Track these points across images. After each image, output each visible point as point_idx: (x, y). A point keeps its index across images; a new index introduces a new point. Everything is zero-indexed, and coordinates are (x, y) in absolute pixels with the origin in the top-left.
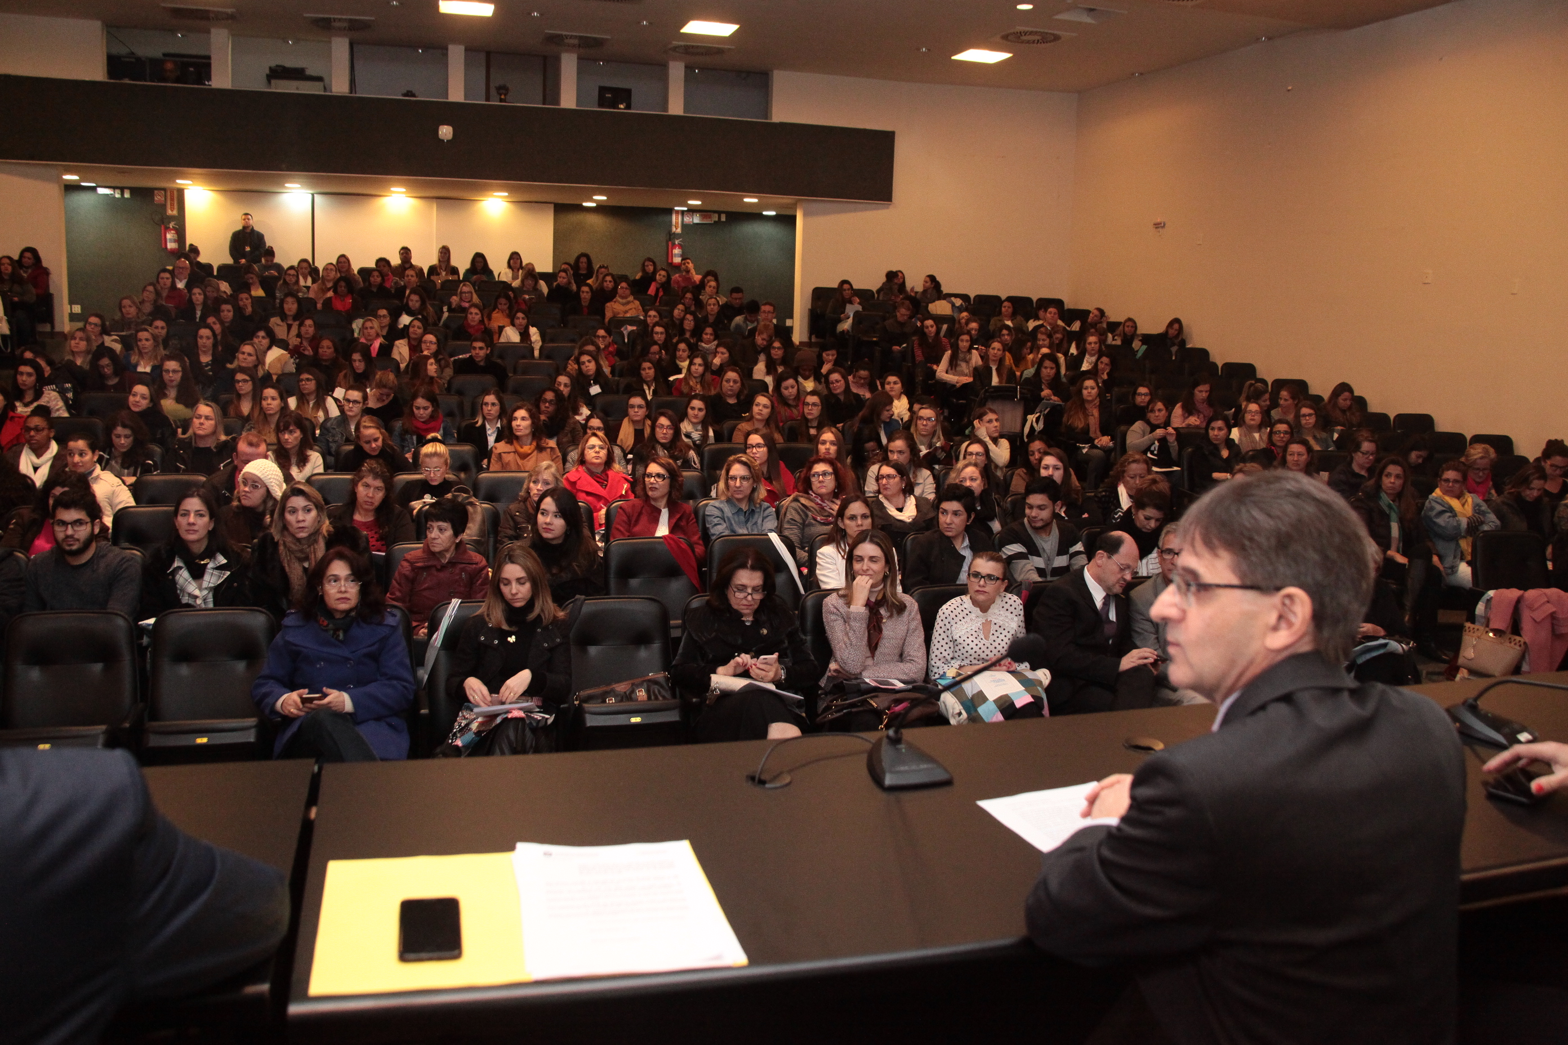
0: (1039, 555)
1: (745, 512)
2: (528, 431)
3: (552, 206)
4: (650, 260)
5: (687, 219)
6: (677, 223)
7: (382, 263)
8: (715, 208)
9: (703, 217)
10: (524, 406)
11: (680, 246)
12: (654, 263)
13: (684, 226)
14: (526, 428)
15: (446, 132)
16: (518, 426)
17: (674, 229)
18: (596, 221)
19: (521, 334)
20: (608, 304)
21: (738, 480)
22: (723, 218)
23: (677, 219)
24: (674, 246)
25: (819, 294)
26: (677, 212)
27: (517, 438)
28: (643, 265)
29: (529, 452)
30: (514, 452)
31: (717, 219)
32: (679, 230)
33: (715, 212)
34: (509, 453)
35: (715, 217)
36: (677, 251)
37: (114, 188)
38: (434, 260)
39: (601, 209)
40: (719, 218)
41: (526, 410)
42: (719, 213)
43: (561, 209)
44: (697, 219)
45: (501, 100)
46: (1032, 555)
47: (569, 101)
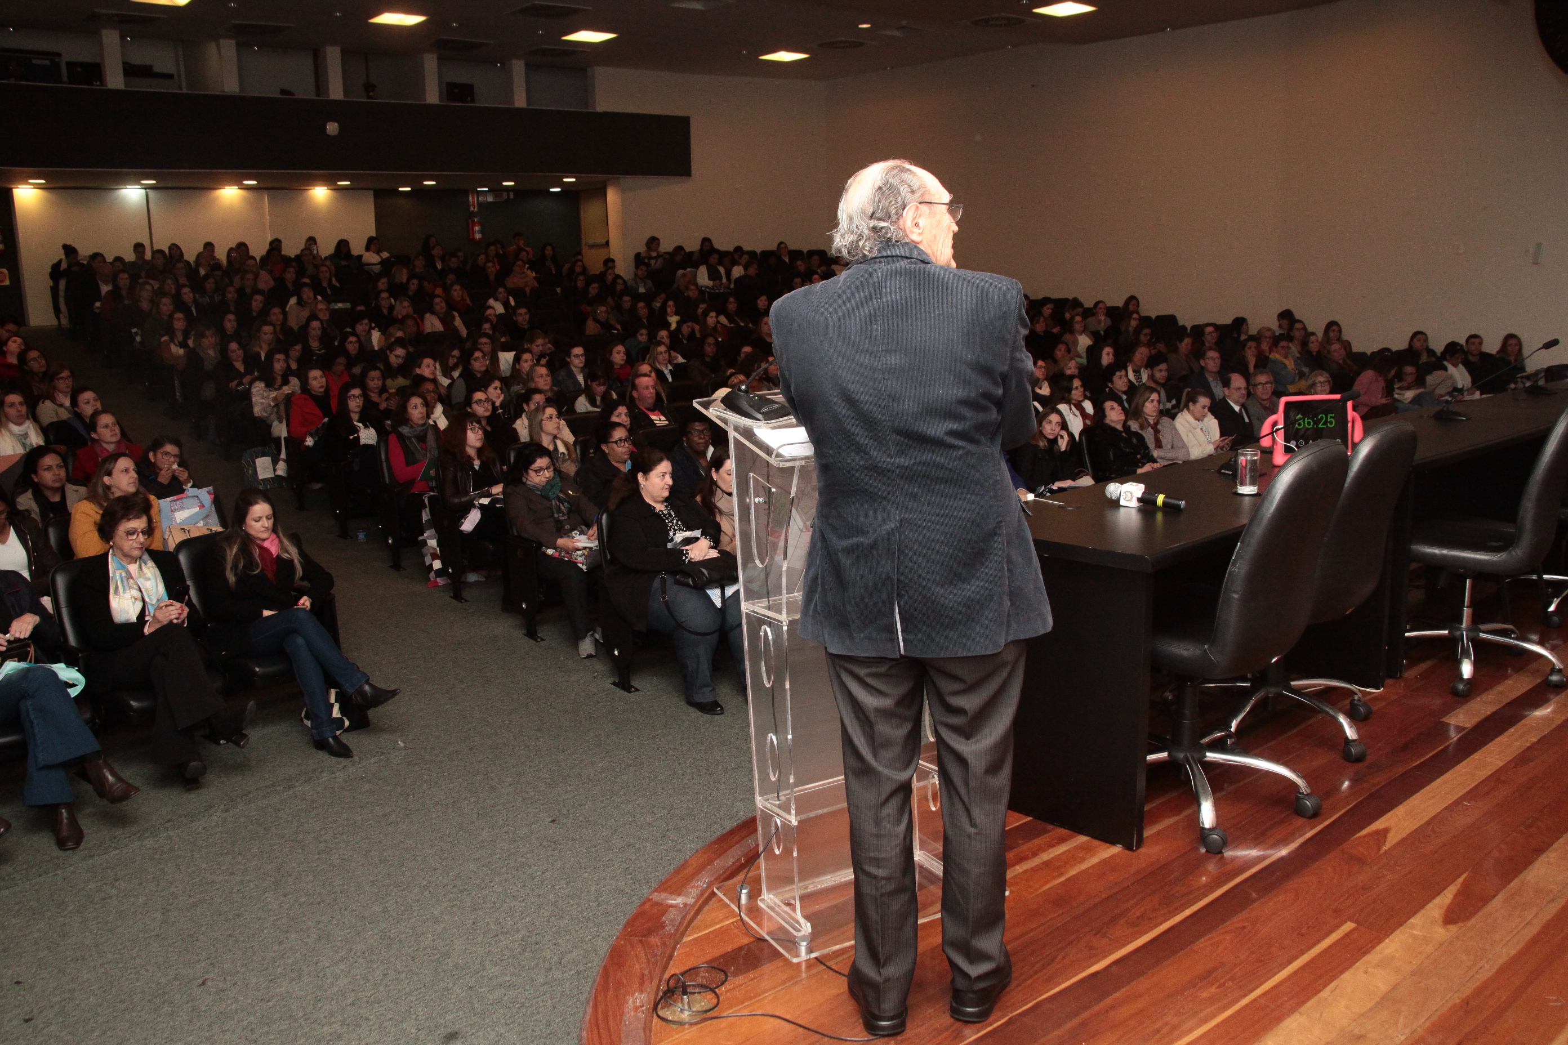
3: (371, 192)
5: (482, 198)
6: (473, 202)
9: (495, 196)
11: (479, 223)
13: (480, 204)
15: (332, 128)
17: (472, 209)
22: (512, 196)
23: (473, 198)
24: (474, 224)
26: (475, 192)
31: (506, 198)
32: (476, 209)
35: (505, 196)
36: (477, 228)
40: (508, 196)
42: (508, 191)
43: (380, 195)
44: (489, 198)
45: (369, 97)
47: (432, 96)
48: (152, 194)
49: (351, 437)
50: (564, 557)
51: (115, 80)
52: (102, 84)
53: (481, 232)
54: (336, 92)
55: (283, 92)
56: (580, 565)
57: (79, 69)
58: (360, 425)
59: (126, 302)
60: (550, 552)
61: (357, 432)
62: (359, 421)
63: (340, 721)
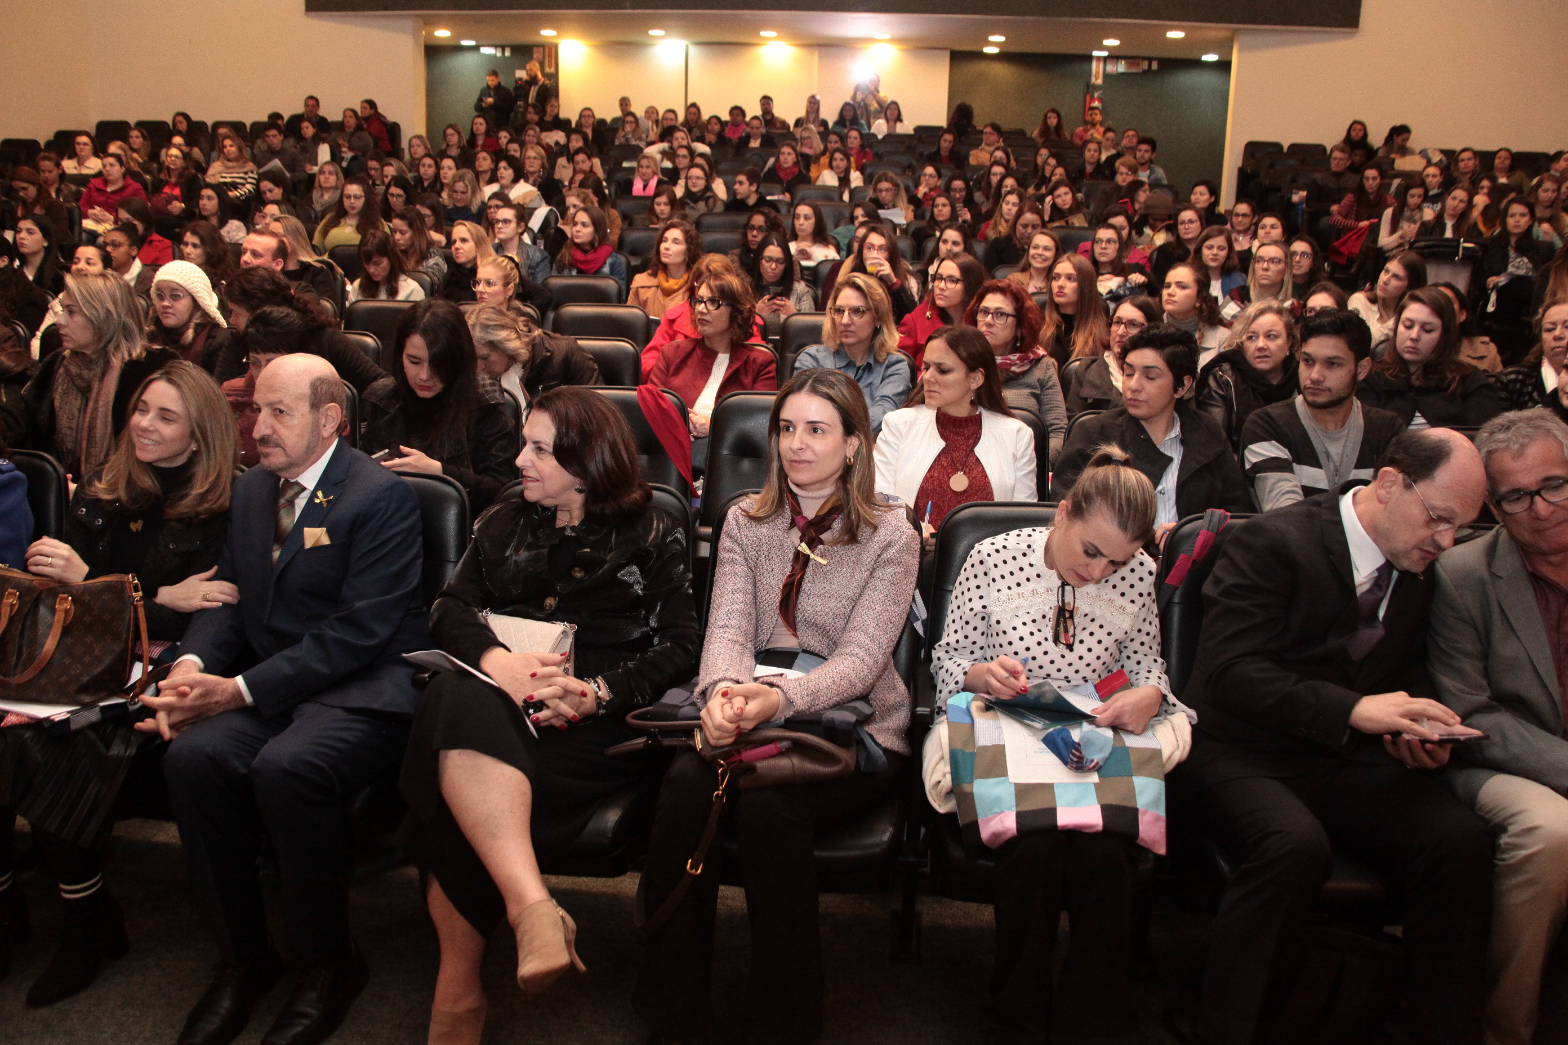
0: (1316, 463)
1: (859, 368)
2: (679, 259)
3: (948, 53)
4: (1054, 111)
5: (1111, 68)
6: (1097, 73)
7: (736, 112)
8: (1146, 54)
9: (1128, 64)
10: (682, 225)
11: (1100, 100)
12: (1059, 116)
13: (1107, 76)
14: (677, 254)
16: (667, 249)
17: (1093, 80)
18: (1001, 71)
19: (840, 179)
20: (973, 152)
21: (846, 313)
22: (1155, 66)
23: (1098, 67)
24: (1092, 100)
25: (1253, 149)
26: (1099, 58)
27: (665, 267)
28: (1046, 116)
29: (676, 287)
30: (657, 287)
31: (1146, 67)
32: (1100, 81)
33: (1144, 58)
34: (650, 287)
35: (1145, 65)
37: (496, 47)
38: (802, 113)
39: (1004, 57)
40: (1150, 65)
41: (682, 231)
42: (1150, 60)
44: (1121, 67)
46: (1299, 463)
48: (692, 50)
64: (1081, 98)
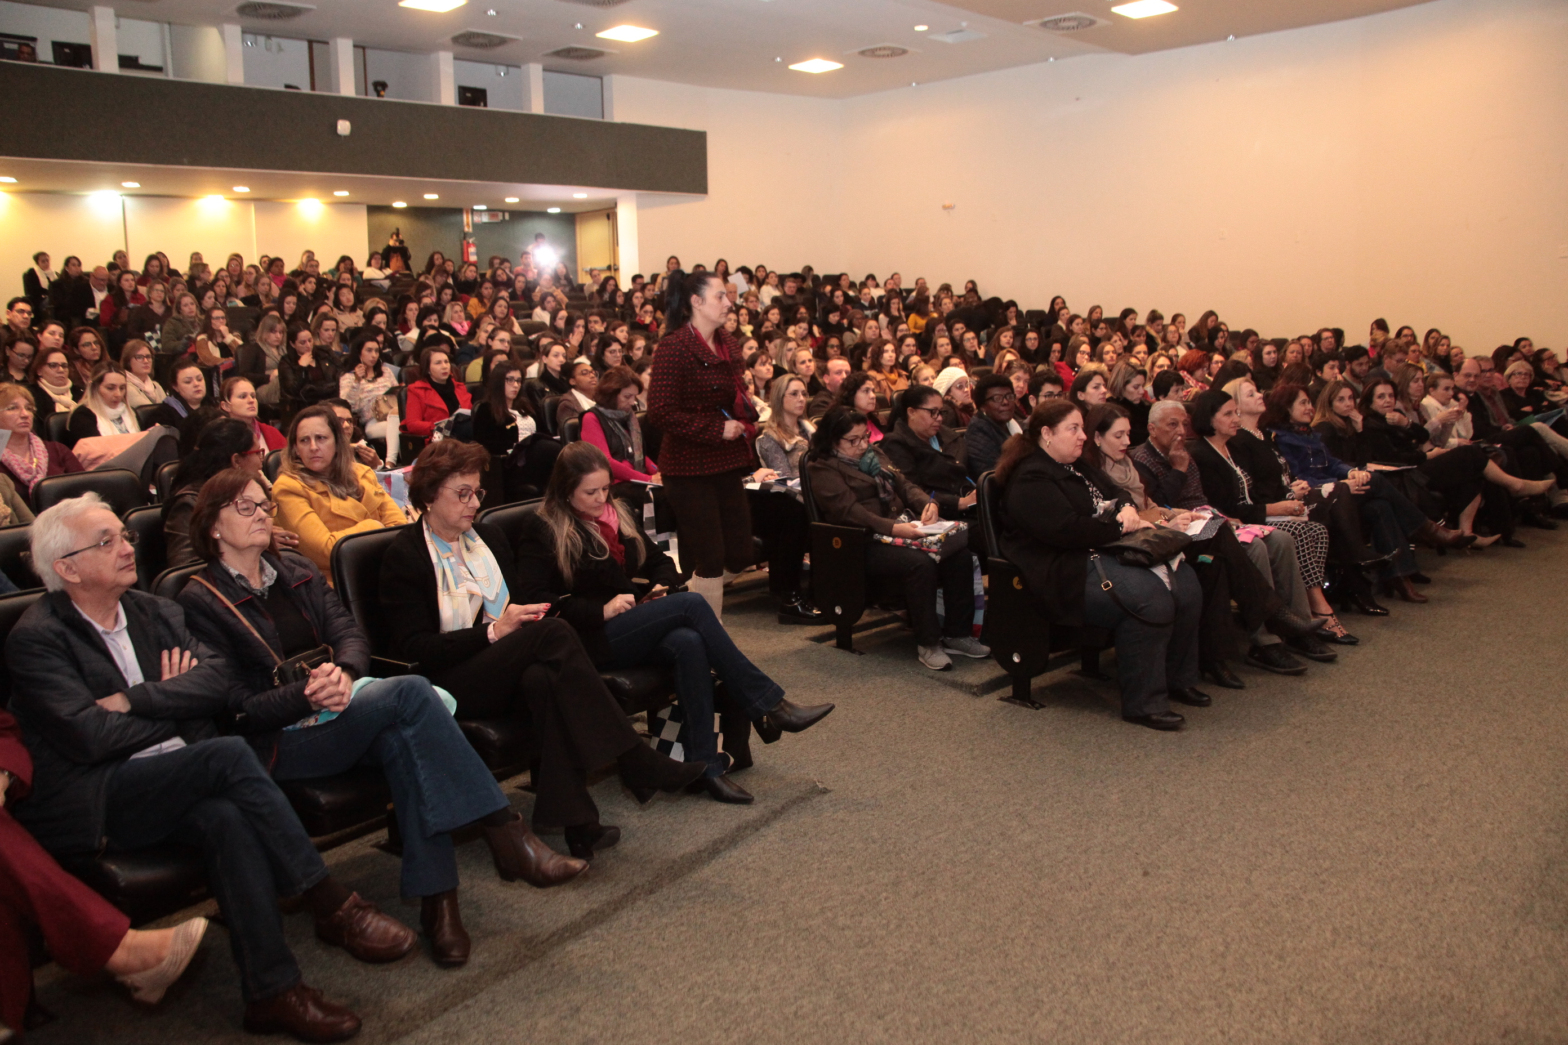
3: (365, 208)
5: (477, 219)
6: (468, 224)
8: (500, 207)
9: (492, 216)
11: (474, 244)
13: (475, 225)
15: (344, 127)
17: (466, 229)
22: (507, 218)
23: (467, 219)
24: (469, 245)
26: (467, 212)
31: (502, 218)
32: (471, 230)
33: (500, 211)
35: (501, 216)
36: (472, 250)
39: (407, 210)
40: (504, 216)
42: (503, 212)
43: (373, 210)
44: (485, 219)
45: (379, 96)
47: (449, 98)
48: (130, 202)
49: (509, 427)
50: (911, 544)
51: (107, 64)
52: (91, 67)
53: (478, 254)
54: (347, 87)
55: (287, 86)
56: (933, 556)
57: (67, 50)
58: (516, 412)
59: (131, 305)
60: (888, 539)
61: (513, 420)
62: (513, 408)
63: (724, 758)
64: (458, 243)
